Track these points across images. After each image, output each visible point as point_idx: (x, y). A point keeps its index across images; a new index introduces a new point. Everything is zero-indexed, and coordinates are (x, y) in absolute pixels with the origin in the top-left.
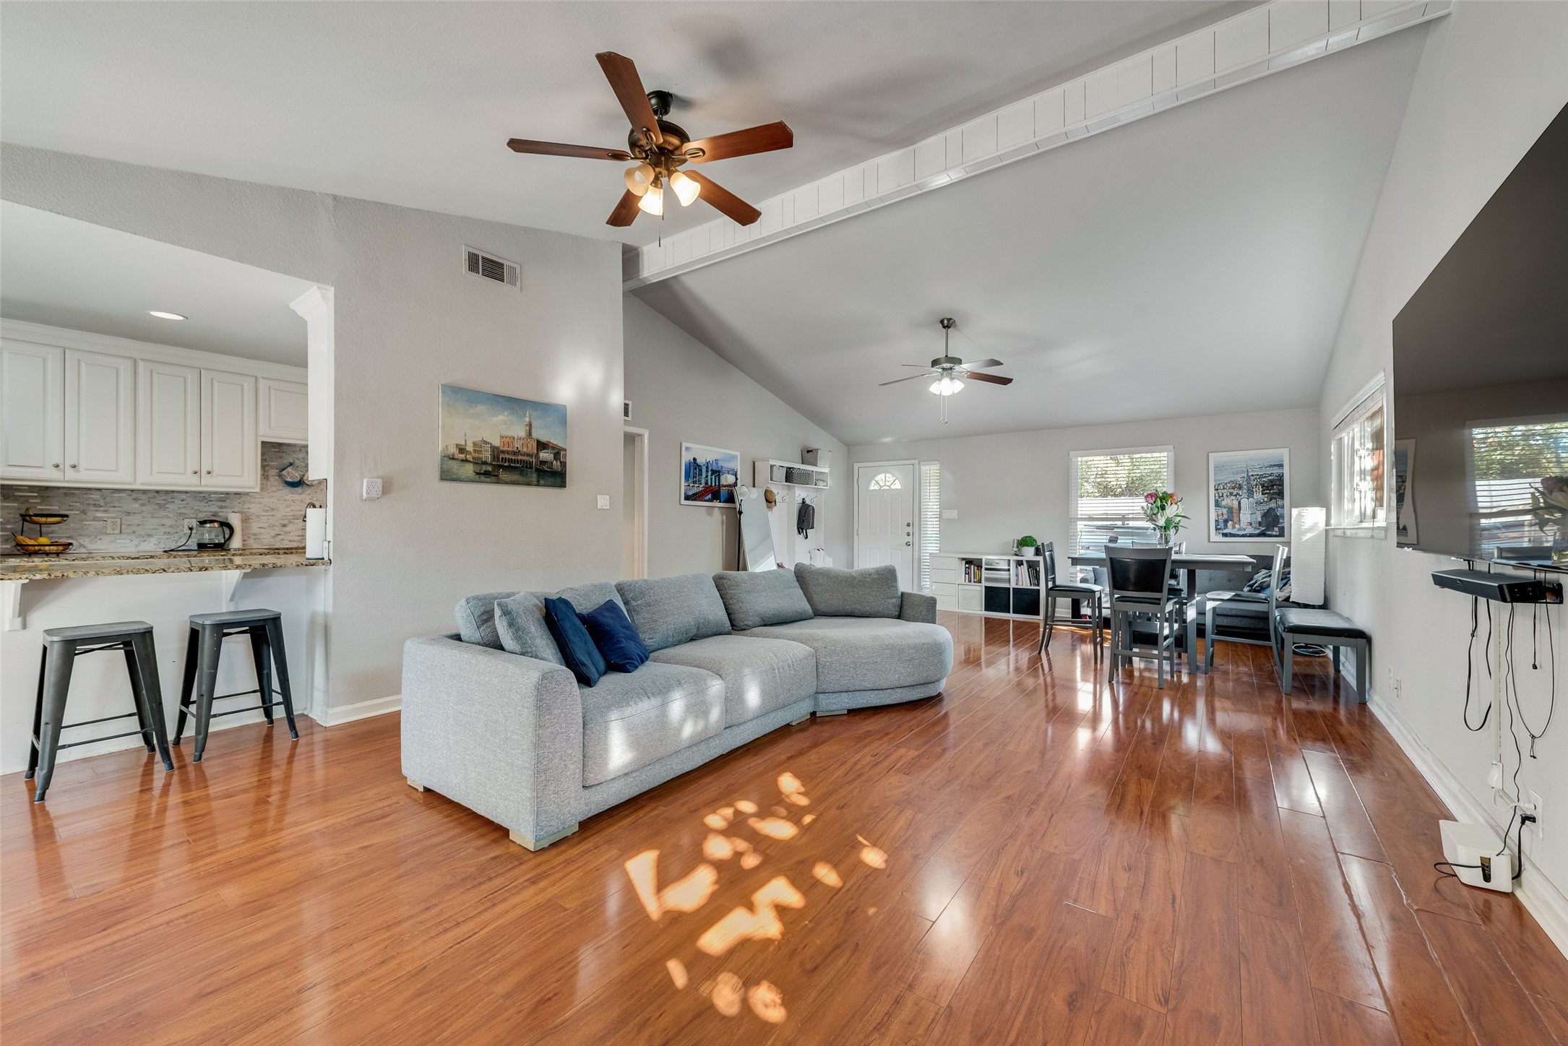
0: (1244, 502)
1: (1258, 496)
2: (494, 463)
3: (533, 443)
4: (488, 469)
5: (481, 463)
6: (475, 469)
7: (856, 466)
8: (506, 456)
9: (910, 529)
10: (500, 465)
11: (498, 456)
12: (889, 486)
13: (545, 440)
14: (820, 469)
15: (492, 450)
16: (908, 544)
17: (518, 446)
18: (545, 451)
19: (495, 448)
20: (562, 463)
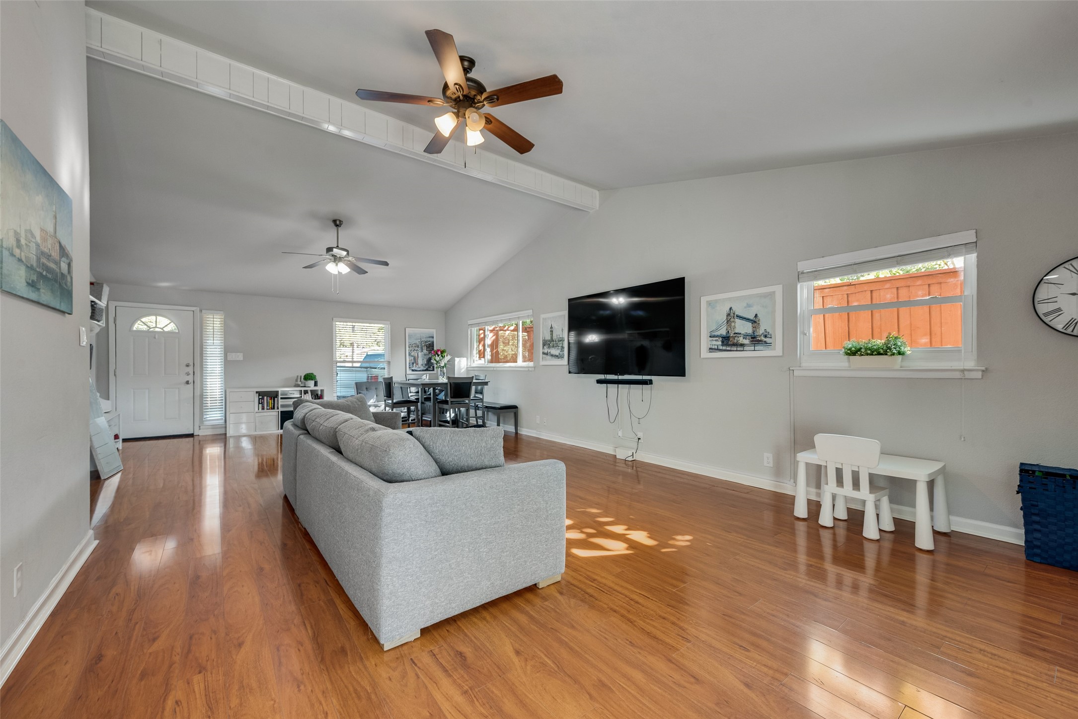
0: (420, 353)
1: (425, 351)
2: (38, 269)
3: (57, 245)
4: (34, 278)
5: (30, 268)
6: (26, 276)
7: (112, 305)
8: (44, 260)
9: (190, 369)
10: (41, 274)
11: (40, 259)
12: (162, 329)
13: (63, 243)
14: (102, 304)
15: (37, 248)
16: (187, 383)
17: (50, 247)
18: (63, 259)
19: (38, 245)
20: (71, 278)
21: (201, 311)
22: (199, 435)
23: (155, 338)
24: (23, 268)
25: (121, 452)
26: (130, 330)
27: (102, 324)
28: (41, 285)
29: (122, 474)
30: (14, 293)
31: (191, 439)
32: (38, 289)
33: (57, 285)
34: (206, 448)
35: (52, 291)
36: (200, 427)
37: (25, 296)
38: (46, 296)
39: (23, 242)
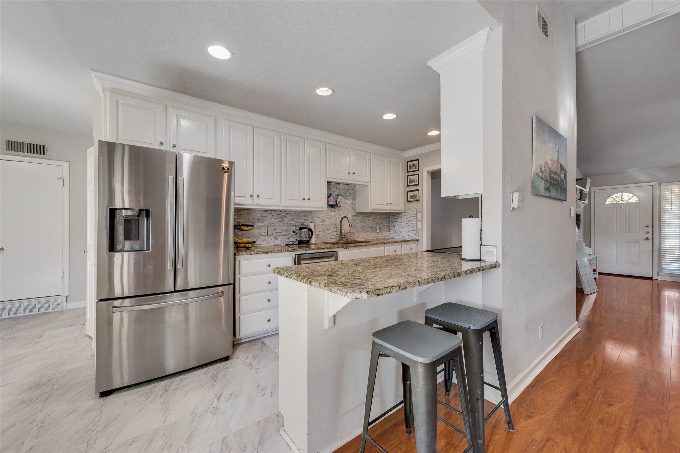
2: (550, 181)
3: (559, 165)
4: (548, 185)
5: (546, 181)
6: (545, 185)
7: (593, 189)
8: (552, 175)
9: (650, 229)
10: (551, 182)
11: (551, 175)
12: (626, 201)
13: (562, 163)
14: (586, 190)
15: (549, 170)
16: (647, 239)
17: (555, 168)
18: (562, 172)
19: (550, 168)
20: (566, 181)
21: (660, 184)
22: (657, 280)
23: (621, 208)
24: (543, 182)
25: (597, 280)
26: (604, 204)
27: (586, 202)
28: (551, 188)
29: (597, 294)
30: (540, 194)
31: (651, 281)
32: (550, 191)
33: (558, 187)
34: (664, 290)
35: (556, 190)
36: (658, 273)
37: (544, 195)
38: (553, 193)
39: (543, 169)
